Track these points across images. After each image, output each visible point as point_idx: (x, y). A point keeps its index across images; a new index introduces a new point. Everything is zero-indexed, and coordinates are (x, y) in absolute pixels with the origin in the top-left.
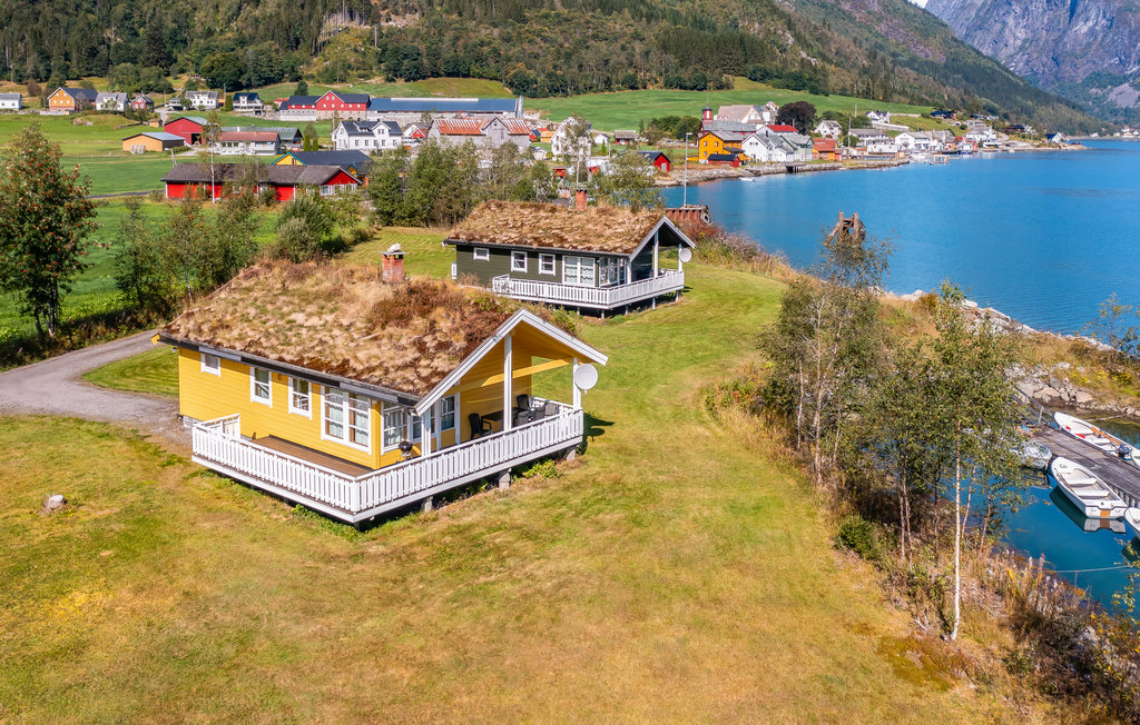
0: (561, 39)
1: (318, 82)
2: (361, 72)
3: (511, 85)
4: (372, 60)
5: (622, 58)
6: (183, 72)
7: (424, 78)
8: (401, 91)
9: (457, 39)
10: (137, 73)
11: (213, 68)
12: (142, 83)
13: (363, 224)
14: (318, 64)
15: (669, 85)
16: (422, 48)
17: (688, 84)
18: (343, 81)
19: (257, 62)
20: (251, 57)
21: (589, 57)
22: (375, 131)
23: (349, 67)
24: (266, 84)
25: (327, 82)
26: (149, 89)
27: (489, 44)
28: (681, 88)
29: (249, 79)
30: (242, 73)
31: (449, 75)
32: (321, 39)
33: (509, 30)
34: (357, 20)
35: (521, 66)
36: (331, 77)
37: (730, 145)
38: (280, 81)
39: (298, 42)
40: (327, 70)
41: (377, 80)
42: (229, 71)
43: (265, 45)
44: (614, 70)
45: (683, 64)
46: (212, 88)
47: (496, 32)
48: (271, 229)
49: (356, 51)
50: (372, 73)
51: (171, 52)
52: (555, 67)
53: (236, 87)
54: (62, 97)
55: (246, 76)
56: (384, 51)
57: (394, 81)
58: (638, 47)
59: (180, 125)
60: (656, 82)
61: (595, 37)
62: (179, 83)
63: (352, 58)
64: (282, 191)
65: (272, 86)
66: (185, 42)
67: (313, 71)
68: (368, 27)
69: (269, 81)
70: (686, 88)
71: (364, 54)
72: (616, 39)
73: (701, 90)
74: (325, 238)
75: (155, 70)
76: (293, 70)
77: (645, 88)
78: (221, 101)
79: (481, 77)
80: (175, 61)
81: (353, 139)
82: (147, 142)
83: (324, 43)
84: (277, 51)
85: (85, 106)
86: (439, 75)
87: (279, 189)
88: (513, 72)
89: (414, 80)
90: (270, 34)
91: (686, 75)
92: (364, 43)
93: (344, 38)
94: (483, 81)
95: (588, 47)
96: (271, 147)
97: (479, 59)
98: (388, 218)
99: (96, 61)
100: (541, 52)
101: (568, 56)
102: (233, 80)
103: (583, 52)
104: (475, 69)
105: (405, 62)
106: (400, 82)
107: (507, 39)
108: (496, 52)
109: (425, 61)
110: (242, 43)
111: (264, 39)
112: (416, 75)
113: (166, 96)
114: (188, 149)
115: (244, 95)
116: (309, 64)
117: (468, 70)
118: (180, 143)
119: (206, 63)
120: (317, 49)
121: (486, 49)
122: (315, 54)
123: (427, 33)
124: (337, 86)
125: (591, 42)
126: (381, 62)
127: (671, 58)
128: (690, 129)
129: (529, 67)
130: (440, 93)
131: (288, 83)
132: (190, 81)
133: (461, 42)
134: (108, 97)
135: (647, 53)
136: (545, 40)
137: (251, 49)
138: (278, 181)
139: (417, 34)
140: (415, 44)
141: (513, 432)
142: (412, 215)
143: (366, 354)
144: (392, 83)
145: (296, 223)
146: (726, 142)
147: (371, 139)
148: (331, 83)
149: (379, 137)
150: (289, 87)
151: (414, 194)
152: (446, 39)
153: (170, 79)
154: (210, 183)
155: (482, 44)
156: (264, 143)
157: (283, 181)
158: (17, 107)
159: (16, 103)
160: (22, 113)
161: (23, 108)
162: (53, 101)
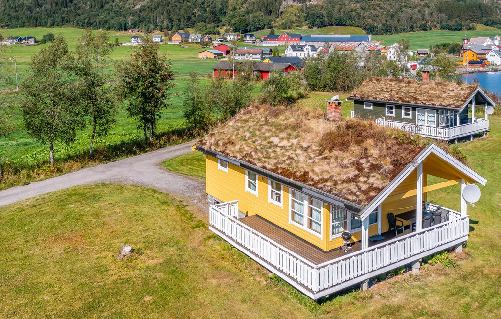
0: (389, 8)
1: (279, 29)
2: (298, 24)
3: (365, 29)
4: (302, 19)
5: (419, 16)
6: (224, 26)
7: (325, 26)
8: (315, 33)
9: (340, 9)
10: (206, 27)
11: (236, 24)
12: (208, 30)
13: (301, 90)
14: (279, 21)
15: (443, 28)
16: (325, 13)
17: (452, 28)
18: (290, 28)
19: (254, 21)
20: (251, 19)
21: (403, 16)
22: (305, 49)
23: (293, 22)
24: (257, 30)
25: (283, 29)
26: (210, 33)
27: (355, 11)
28: (449, 30)
29: (250, 28)
30: (247, 26)
31: (337, 25)
32: (281, 10)
33: (364, 4)
34: (296, 2)
35: (370, 20)
36: (285, 27)
37: (480, 56)
38: (263, 29)
39: (271, 12)
40: (283, 24)
41: (305, 28)
42: (242, 25)
43: (257, 14)
44: (415, 22)
45: (450, 18)
46: (235, 32)
47: (358, 5)
48: (258, 90)
49: (295, 15)
50: (302, 25)
51: (219, 17)
52: (386, 21)
53: (245, 32)
54: (176, 37)
55: (249, 27)
56: (308, 15)
57: (312, 28)
58: (427, 11)
59: (221, 47)
60: (436, 27)
61: (405, 6)
62: (222, 31)
63: (294, 18)
64: (263, 74)
65: (260, 31)
66: (225, 13)
67: (277, 24)
68: (301, 5)
69: (258, 29)
70: (451, 30)
71: (299, 16)
72: (415, 7)
73: (459, 30)
74: (284, 95)
75: (213, 25)
76: (269, 24)
77: (430, 30)
78: (239, 37)
79: (351, 26)
80: (221, 21)
81: (295, 53)
82: (208, 54)
83: (282, 12)
84: (262, 16)
85: (185, 40)
86: (332, 25)
87: (262, 73)
88: (366, 23)
89: (321, 27)
90: (259, 9)
91: (451, 23)
92: (299, 12)
93: (290, 10)
94: (353, 28)
95: (402, 11)
96: (259, 56)
97: (350, 18)
98: (313, 88)
99: (190, 22)
100: (379, 14)
101: (392, 16)
102: (244, 29)
103: (400, 13)
104: (349, 22)
105: (317, 20)
106: (315, 29)
107: (363, 9)
108: (358, 14)
109: (326, 19)
110: (248, 13)
111: (257, 11)
112: (322, 25)
113: (217, 36)
114: (225, 57)
115: (248, 35)
116: (275, 21)
117: (346, 23)
118: (221, 54)
119: (233, 22)
120: (279, 15)
121: (354, 13)
122: (278, 17)
123: (327, 7)
124: (287, 31)
125: (403, 9)
126: (306, 20)
127: (443, 15)
128: (456, 49)
129: (374, 21)
130: (333, 33)
131: (266, 30)
132: (226, 29)
133: (342, 10)
134: (194, 36)
135: (431, 14)
136: (381, 8)
137: (251, 15)
138: (262, 70)
139: (323, 7)
140: (322, 11)
141: (423, 233)
142: (325, 86)
143: (319, 170)
144: (312, 29)
145: (271, 87)
146: (478, 54)
147: (303, 53)
148: (285, 29)
149: (306, 52)
150: (267, 31)
151: (326, 76)
152: (335, 9)
153: (219, 29)
154: (232, 70)
155: (352, 11)
156: (256, 54)
157: (264, 70)
158: (160, 40)
159: (160, 39)
160: (161, 43)
161: (162, 41)
162: (173, 38)
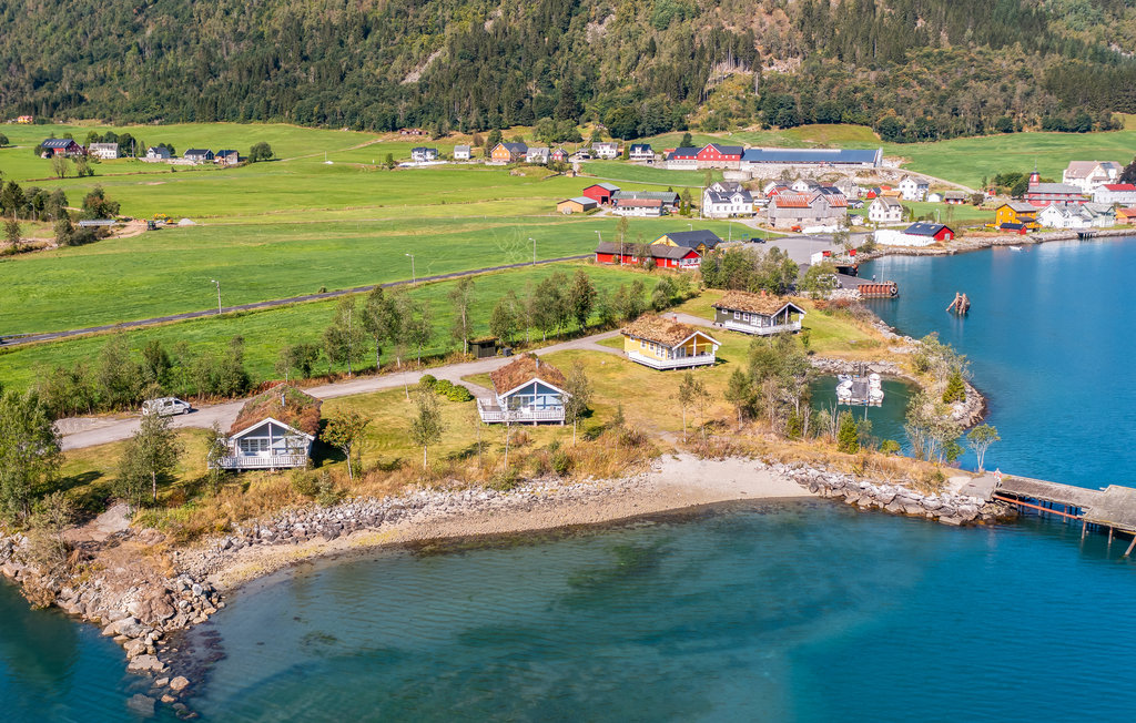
0: (938, 82)
1: (702, 131)
2: (741, 120)
3: (880, 130)
4: (751, 107)
5: (1000, 102)
6: (589, 121)
7: (797, 125)
8: (775, 140)
9: (832, 86)
10: (555, 126)
11: (614, 120)
12: (559, 134)
14: (704, 113)
15: (1047, 127)
16: (797, 98)
17: (1070, 126)
18: (723, 129)
19: (650, 114)
20: (646, 110)
21: (965, 100)
22: (733, 200)
23: (731, 115)
24: (657, 133)
25: (710, 131)
26: (563, 139)
27: (863, 89)
28: (1061, 130)
29: (643, 130)
30: (638, 123)
31: (821, 122)
32: (708, 87)
33: (887, 72)
34: (741, 66)
35: (891, 112)
36: (713, 126)
38: (669, 130)
39: (686, 91)
40: (710, 119)
41: (755, 127)
42: (627, 124)
43: (658, 98)
44: (989, 113)
45: (1067, 105)
46: (614, 137)
47: (873, 75)
49: (737, 98)
50: (750, 121)
51: (580, 103)
52: (925, 113)
53: (633, 135)
54: (501, 151)
55: (641, 127)
56: (763, 99)
57: (769, 128)
58: (1021, 87)
59: (594, 191)
60: (1035, 124)
61: (976, 77)
62: (587, 131)
63: (734, 106)
64: (658, 261)
65: (662, 135)
66: (591, 92)
67: (698, 121)
68: (750, 72)
69: (660, 131)
70: (1066, 130)
71: (745, 101)
72: (999, 78)
73: (1084, 131)
75: (570, 122)
76: (681, 121)
77: (1020, 131)
78: (620, 150)
79: (852, 122)
80: (583, 111)
81: (715, 206)
82: (573, 206)
83: (709, 92)
84: (668, 103)
85: (517, 159)
86: (811, 122)
87: (657, 259)
88: (882, 119)
89: (788, 127)
90: (663, 85)
91: (1067, 117)
92: (746, 90)
93: (728, 85)
94: (854, 127)
95: (966, 89)
96: (657, 211)
97: (853, 106)
99: (525, 114)
100: (914, 97)
101: (943, 100)
102: (631, 130)
103: (960, 93)
104: (846, 116)
105: (781, 111)
106: (775, 129)
107: (882, 83)
108: (869, 99)
109: (799, 108)
110: (640, 95)
111: (657, 90)
112: (790, 122)
113: (577, 145)
114: (600, 210)
115: (638, 146)
116: (695, 113)
117: (840, 117)
118: (594, 205)
119: (609, 116)
120: (703, 98)
121: (859, 96)
122: (701, 103)
123: (805, 80)
124: (717, 135)
125: (971, 83)
126: (759, 109)
127: (1054, 99)
129: (899, 112)
130: (811, 140)
131: (676, 132)
132: (596, 131)
133: (835, 90)
134: (536, 151)
135: (1028, 95)
136: (921, 83)
137: (646, 102)
138: (657, 255)
139: (795, 82)
140: (791, 93)
144: (768, 131)
148: (713, 131)
150: (676, 136)
152: (821, 86)
153: (579, 128)
154: (620, 255)
155: (856, 90)
158: (468, 156)
159: (467, 153)
160: (471, 163)
161: (471, 157)
162: (495, 154)
